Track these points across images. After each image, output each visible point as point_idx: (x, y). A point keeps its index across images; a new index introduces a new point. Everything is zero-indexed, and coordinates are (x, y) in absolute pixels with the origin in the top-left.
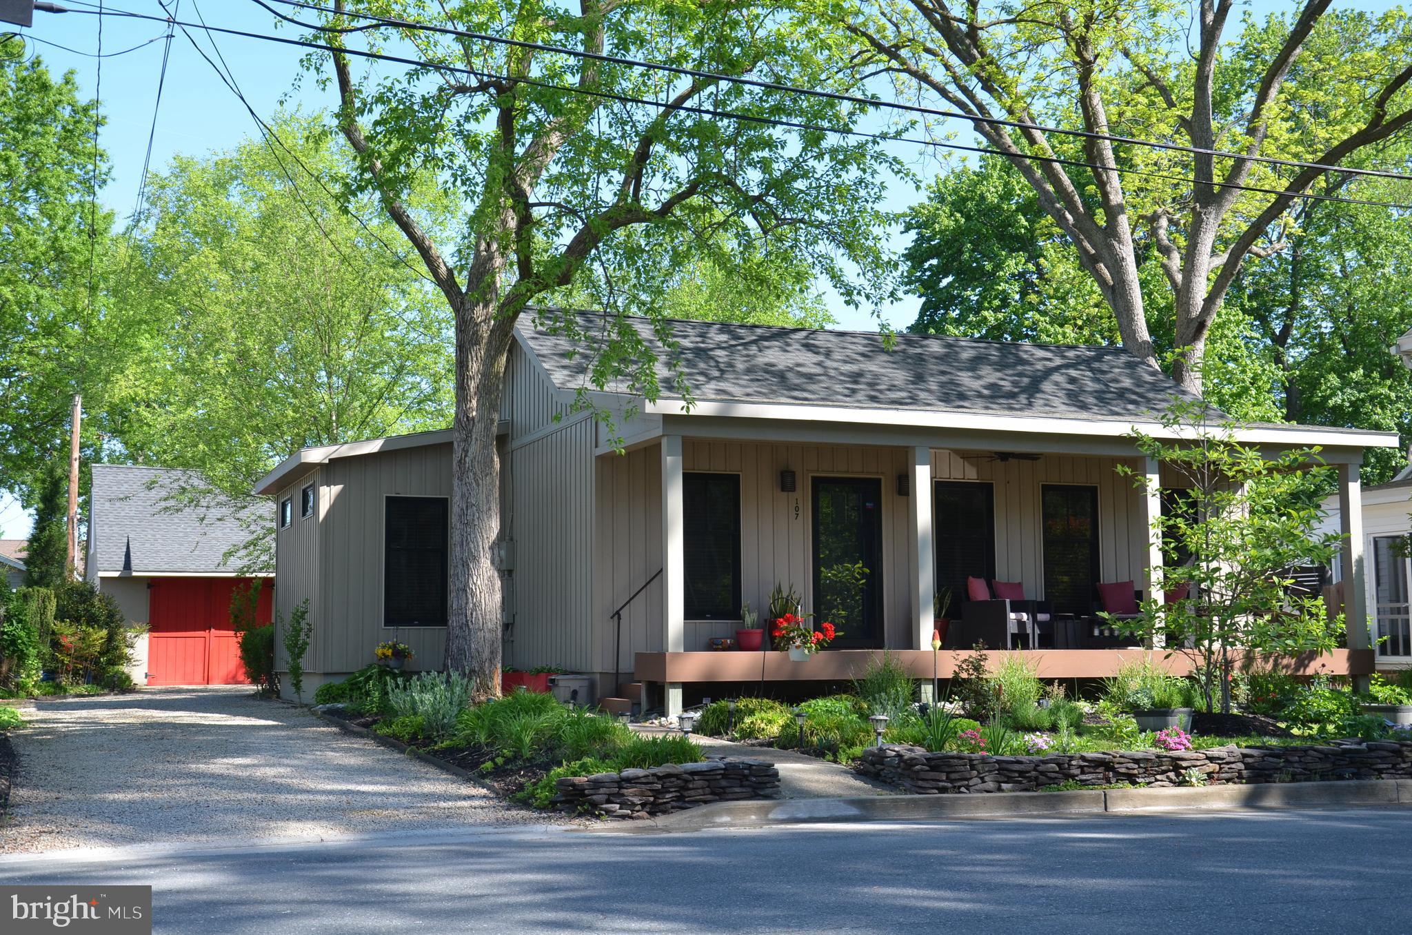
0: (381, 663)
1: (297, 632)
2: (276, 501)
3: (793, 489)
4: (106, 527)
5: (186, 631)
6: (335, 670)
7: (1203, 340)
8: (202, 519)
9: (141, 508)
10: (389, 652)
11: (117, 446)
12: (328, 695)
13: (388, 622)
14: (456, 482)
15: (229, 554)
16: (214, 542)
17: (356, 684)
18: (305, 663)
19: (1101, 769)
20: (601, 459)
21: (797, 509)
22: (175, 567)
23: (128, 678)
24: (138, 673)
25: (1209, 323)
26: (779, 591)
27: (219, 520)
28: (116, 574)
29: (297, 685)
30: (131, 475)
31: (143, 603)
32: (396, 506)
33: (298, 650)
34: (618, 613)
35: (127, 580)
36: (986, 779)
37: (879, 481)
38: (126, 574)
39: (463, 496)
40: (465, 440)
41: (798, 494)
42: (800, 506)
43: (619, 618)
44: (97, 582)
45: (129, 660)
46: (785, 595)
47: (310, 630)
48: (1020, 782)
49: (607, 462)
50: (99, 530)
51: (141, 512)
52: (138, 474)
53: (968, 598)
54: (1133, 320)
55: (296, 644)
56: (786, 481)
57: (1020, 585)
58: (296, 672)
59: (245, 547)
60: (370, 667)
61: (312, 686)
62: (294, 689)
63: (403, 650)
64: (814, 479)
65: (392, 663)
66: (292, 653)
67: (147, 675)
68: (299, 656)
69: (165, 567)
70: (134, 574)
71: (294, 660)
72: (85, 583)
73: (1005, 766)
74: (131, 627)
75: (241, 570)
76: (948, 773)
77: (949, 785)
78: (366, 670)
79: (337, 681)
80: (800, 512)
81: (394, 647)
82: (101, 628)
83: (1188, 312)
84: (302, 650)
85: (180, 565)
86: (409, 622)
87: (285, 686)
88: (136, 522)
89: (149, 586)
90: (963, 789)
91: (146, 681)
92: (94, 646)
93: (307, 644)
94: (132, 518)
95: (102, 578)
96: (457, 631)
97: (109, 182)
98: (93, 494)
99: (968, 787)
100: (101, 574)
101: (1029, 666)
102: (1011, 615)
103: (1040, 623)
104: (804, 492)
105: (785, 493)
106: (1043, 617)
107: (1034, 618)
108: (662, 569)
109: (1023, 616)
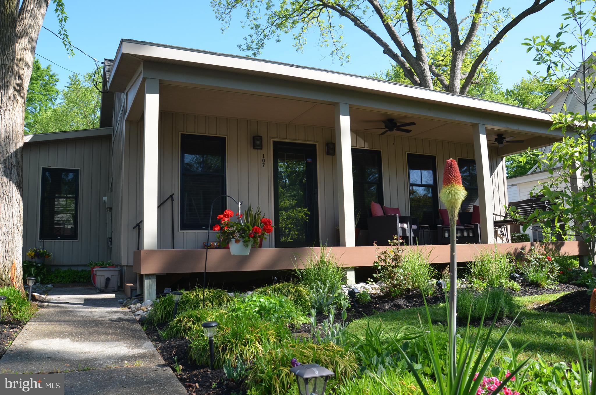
3: (261, 148)
21: (263, 160)
26: (250, 209)
34: (138, 225)
37: (315, 145)
41: (264, 151)
42: (266, 158)
43: (139, 229)
46: (253, 213)
53: (371, 215)
56: (256, 143)
57: (398, 209)
64: (274, 142)
80: (266, 163)
101: (423, 256)
102: (399, 225)
103: (413, 230)
104: (268, 151)
105: (256, 151)
106: (414, 227)
107: (411, 227)
108: (171, 196)
109: (405, 226)
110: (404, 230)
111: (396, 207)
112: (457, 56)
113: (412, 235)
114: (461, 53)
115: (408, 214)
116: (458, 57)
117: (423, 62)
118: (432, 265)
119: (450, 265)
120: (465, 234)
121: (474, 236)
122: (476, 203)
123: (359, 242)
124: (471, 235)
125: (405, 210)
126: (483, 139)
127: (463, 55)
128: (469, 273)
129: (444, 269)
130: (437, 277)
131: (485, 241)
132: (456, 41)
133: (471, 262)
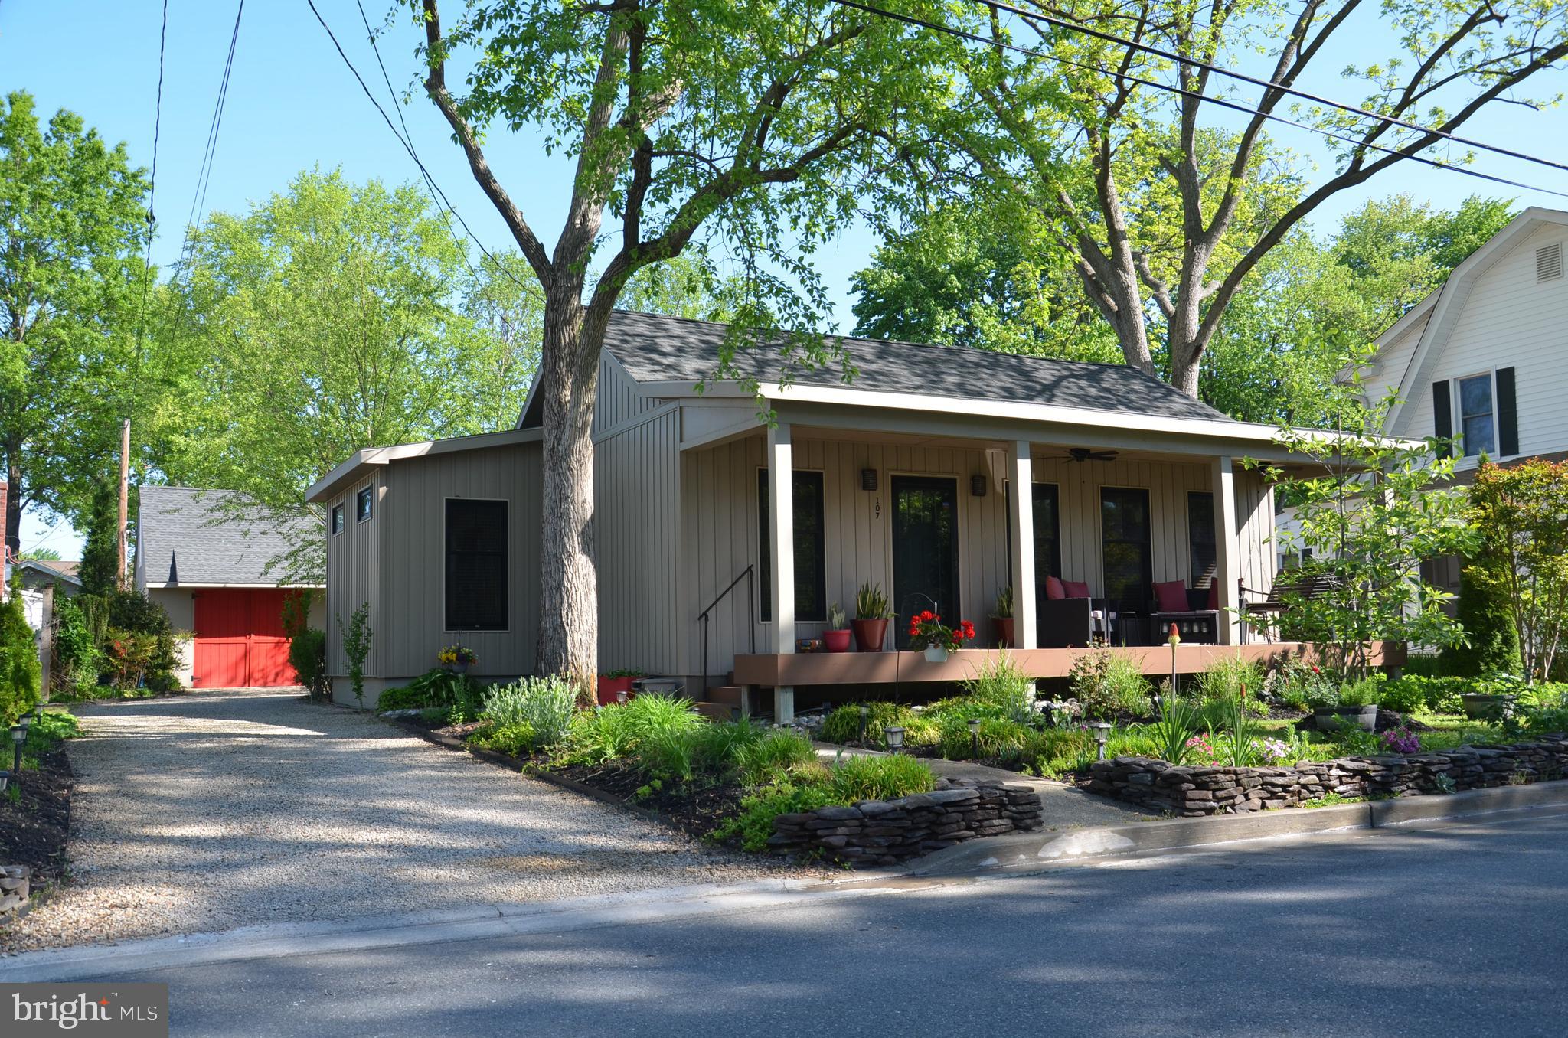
0: (444, 668)
1: (357, 635)
2: (327, 508)
3: (874, 488)
4: (153, 542)
5: (228, 636)
6: (396, 675)
7: (1199, 362)
8: (245, 534)
9: (185, 526)
10: (453, 657)
11: (158, 474)
12: (392, 701)
13: (450, 625)
14: (547, 473)
15: (270, 565)
16: (252, 556)
17: (420, 688)
18: (367, 668)
19: (1357, 779)
20: (686, 454)
21: (878, 508)
22: (218, 579)
23: (176, 681)
24: (184, 677)
25: (1204, 347)
27: (263, 533)
28: (162, 585)
29: (358, 690)
30: (175, 496)
31: (187, 612)
32: (456, 509)
33: (357, 654)
34: (705, 614)
35: (173, 590)
36: (1251, 796)
37: (954, 481)
38: (172, 585)
39: (555, 487)
40: (558, 428)
41: (879, 493)
42: (881, 504)
43: (707, 620)
44: (147, 591)
45: (178, 664)
47: (370, 634)
48: (1284, 798)
49: (694, 458)
50: (146, 544)
51: (185, 529)
52: (182, 494)
54: (1137, 343)
55: (356, 649)
56: (867, 480)
57: (1088, 586)
58: (357, 677)
59: (286, 559)
60: (433, 671)
61: (373, 693)
62: (355, 694)
63: (467, 654)
64: (893, 477)
65: (455, 668)
66: (353, 658)
67: (193, 679)
68: (360, 661)
69: (209, 578)
70: (180, 585)
71: (355, 664)
72: (135, 593)
73: (1267, 779)
74: (177, 634)
75: (282, 582)
76: (1214, 791)
77: (1215, 805)
78: (431, 675)
79: (400, 686)
80: (881, 512)
81: (458, 651)
82: (152, 633)
83: (1185, 337)
84: (363, 655)
85: (222, 577)
86: (470, 626)
87: (344, 691)
88: (180, 538)
89: (194, 596)
90: (1229, 809)
91: (192, 684)
92: (146, 651)
93: (367, 648)
94: (176, 533)
95: (150, 589)
96: (551, 633)
97: (155, 238)
98: (141, 512)
99: (1233, 806)
100: (150, 585)
101: (1133, 663)
102: (1092, 614)
103: (1112, 621)
104: (885, 491)
105: (866, 493)
106: (1113, 615)
107: (1108, 615)
108: (750, 569)
109: (1100, 614)
110: (1098, 622)
111: (1081, 581)
112: (1195, 255)
113: (1110, 629)
114: (1204, 251)
115: (1101, 595)
116: (1196, 259)
117: (1125, 271)
118: (1146, 677)
119: (1171, 676)
120: (1196, 629)
121: (1209, 632)
122: (1214, 574)
123: (1042, 643)
124: (1205, 630)
125: (1096, 587)
126: (1227, 480)
127: (1206, 254)
128: (1198, 689)
129: (1162, 682)
130: (1151, 694)
131: (1225, 642)
132: (1193, 223)
133: (1201, 674)
